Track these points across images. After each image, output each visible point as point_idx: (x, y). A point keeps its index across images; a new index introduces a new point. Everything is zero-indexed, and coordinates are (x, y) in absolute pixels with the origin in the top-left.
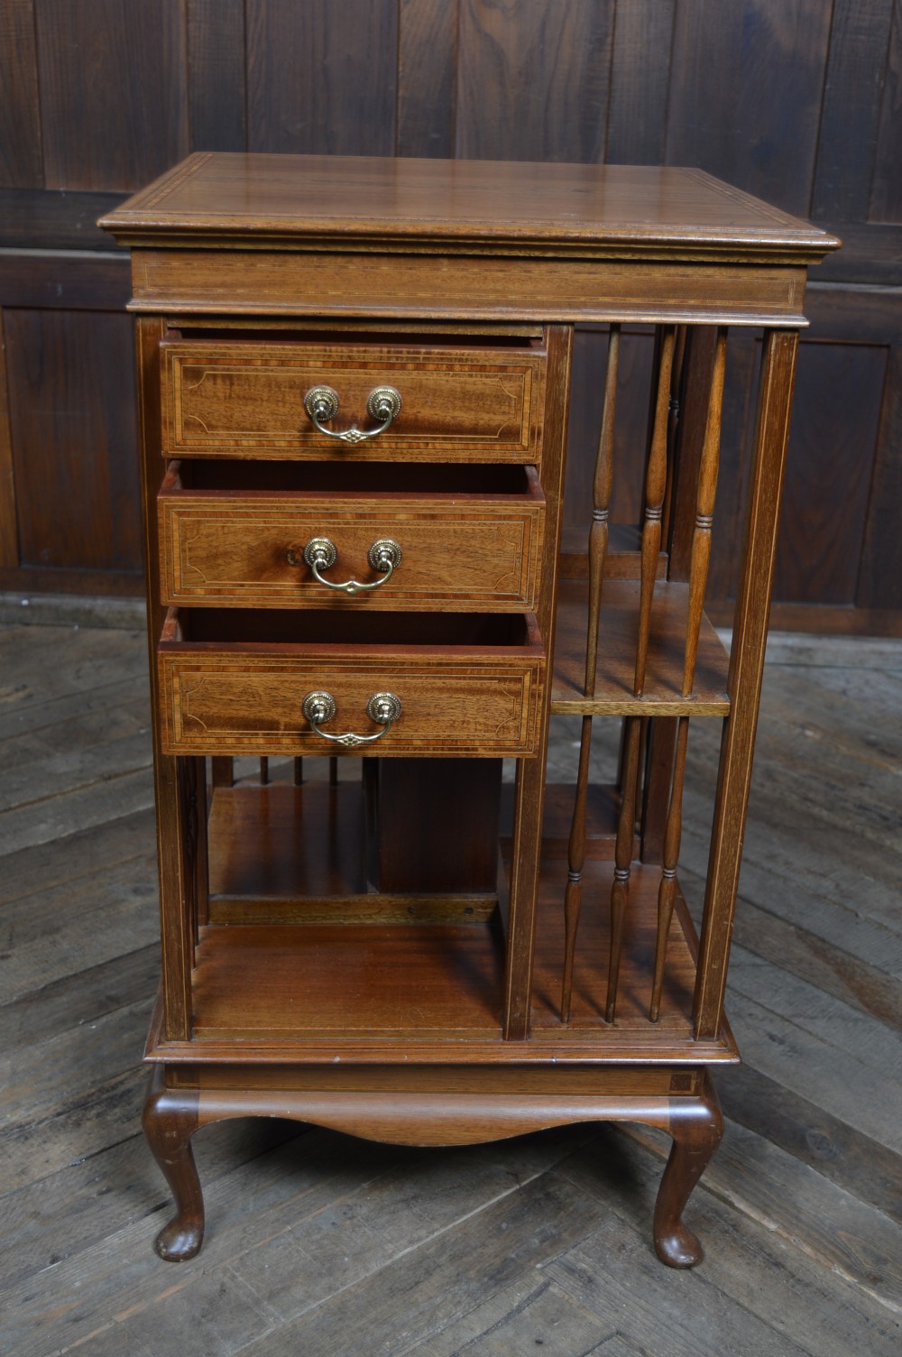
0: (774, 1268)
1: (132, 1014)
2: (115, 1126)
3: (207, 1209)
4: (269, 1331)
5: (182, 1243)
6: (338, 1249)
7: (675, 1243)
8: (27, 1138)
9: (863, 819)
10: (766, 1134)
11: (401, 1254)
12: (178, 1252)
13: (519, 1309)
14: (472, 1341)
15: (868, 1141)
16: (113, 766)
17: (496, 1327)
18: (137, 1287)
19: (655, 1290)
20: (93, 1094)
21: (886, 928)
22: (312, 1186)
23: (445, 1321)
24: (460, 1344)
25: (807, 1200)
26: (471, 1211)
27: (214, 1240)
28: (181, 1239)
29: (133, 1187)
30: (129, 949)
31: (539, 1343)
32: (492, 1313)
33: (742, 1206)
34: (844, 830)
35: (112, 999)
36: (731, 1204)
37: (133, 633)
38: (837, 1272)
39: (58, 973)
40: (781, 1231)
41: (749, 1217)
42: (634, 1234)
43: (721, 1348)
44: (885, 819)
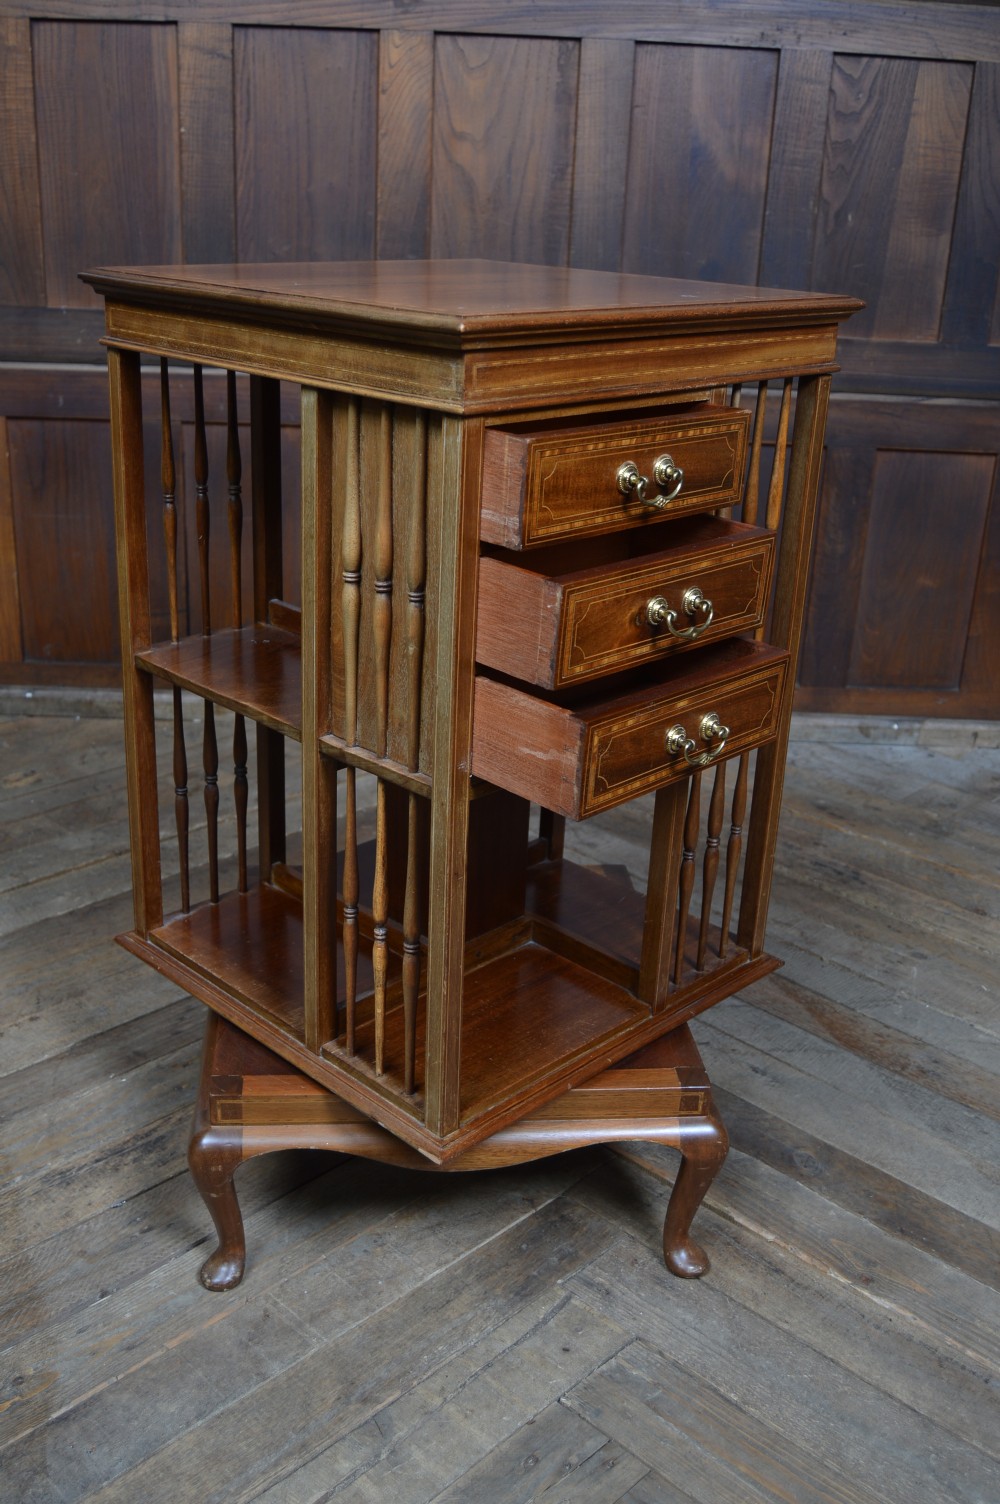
0: (775, 1274)
1: (158, 1068)
2: (152, 1169)
3: (247, 1242)
4: (313, 1351)
5: (226, 1273)
6: (371, 1274)
7: (683, 1255)
8: (68, 1184)
9: (820, 874)
10: (757, 1156)
11: (430, 1277)
12: (222, 1282)
13: (545, 1321)
14: (504, 1351)
15: (850, 1158)
16: (123, 843)
17: (524, 1338)
18: (184, 1315)
19: (669, 1299)
20: (128, 1141)
21: (849, 970)
22: (341, 1217)
23: (477, 1334)
24: (494, 1355)
25: (800, 1213)
26: (493, 1234)
27: (254, 1271)
28: (224, 1269)
29: (175, 1226)
30: (152, 1007)
31: (566, 1350)
32: (520, 1325)
33: (741, 1220)
34: (803, 884)
35: (137, 1054)
36: (731, 1219)
38: (832, 1274)
39: (86, 1032)
40: (778, 1241)
41: (748, 1230)
42: (644, 1249)
43: (733, 1346)
44: (840, 873)
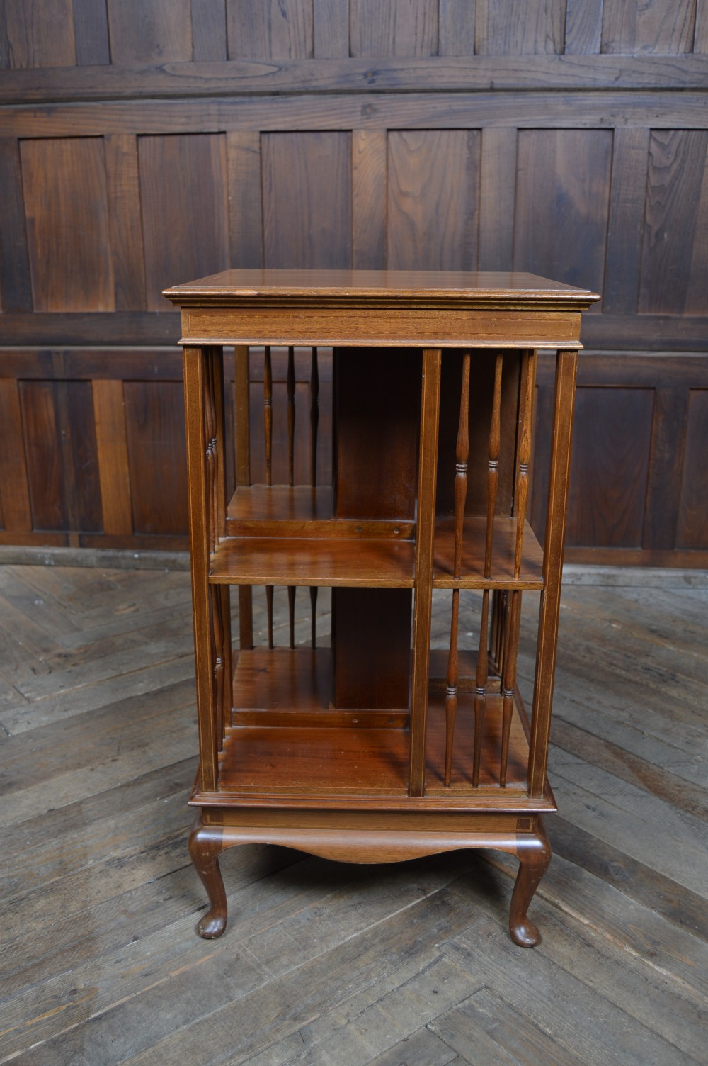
0: (587, 947)
2: (176, 859)
3: (229, 908)
4: (265, 983)
5: (214, 926)
6: (310, 934)
7: (523, 930)
8: (122, 867)
9: (648, 676)
10: (583, 866)
11: (350, 938)
12: (211, 932)
13: (423, 972)
14: (393, 991)
15: (649, 869)
16: (185, 649)
17: (408, 982)
18: (185, 955)
19: (510, 961)
20: (164, 841)
21: (662, 741)
22: (295, 896)
23: (376, 978)
24: (385, 992)
25: (609, 906)
26: (395, 912)
27: (233, 927)
28: (213, 924)
29: (185, 896)
31: (435, 992)
32: (406, 974)
33: (566, 909)
34: (636, 683)
35: (179, 784)
36: (560, 908)
38: (628, 950)
39: (146, 770)
40: (591, 925)
41: (572, 917)
42: (497, 926)
43: (552, 996)
44: (661, 675)
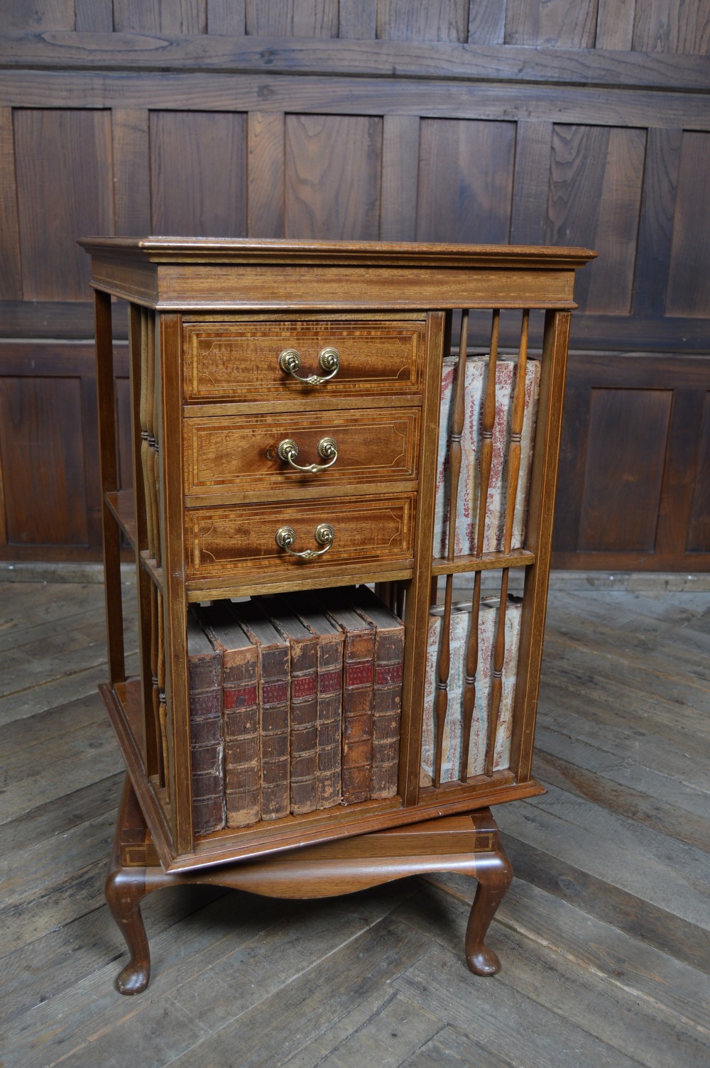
0: (550, 971)
1: (91, 826)
2: (83, 902)
3: (152, 957)
4: (201, 1041)
5: (136, 981)
6: (246, 979)
7: (481, 958)
8: (20, 914)
10: (532, 882)
11: (290, 980)
12: (132, 988)
13: (378, 1013)
14: (347, 1038)
15: (600, 882)
16: (73, 667)
17: (362, 1026)
18: (103, 1015)
19: (471, 993)
20: (67, 881)
21: (591, 745)
22: (224, 936)
23: (327, 1025)
24: (339, 1041)
25: (565, 923)
26: (337, 947)
27: (157, 978)
28: (134, 978)
29: (97, 944)
30: (88, 783)
31: (394, 1035)
32: (359, 1017)
33: (522, 930)
35: (77, 817)
36: (515, 930)
37: (83, 585)
38: (592, 970)
39: (39, 801)
40: (551, 946)
41: (528, 938)
42: (451, 954)
43: (521, 1029)
